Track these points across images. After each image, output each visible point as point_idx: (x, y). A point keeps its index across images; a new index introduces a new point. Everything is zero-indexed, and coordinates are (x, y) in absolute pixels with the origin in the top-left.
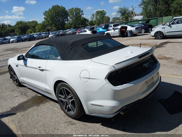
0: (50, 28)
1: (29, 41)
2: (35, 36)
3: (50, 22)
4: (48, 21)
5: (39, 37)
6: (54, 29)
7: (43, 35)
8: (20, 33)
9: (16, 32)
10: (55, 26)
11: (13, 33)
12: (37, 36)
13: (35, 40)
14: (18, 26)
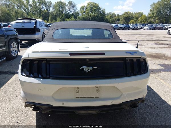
0: (153, 20)
1: (123, 30)
2: (130, 26)
3: (155, 14)
4: (153, 14)
5: (134, 27)
6: (157, 22)
7: (139, 26)
8: (124, 22)
9: (121, 21)
10: (159, 19)
11: (118, 22)
12: (133, 27)
13: (129, 30)
14: (124, 16)
